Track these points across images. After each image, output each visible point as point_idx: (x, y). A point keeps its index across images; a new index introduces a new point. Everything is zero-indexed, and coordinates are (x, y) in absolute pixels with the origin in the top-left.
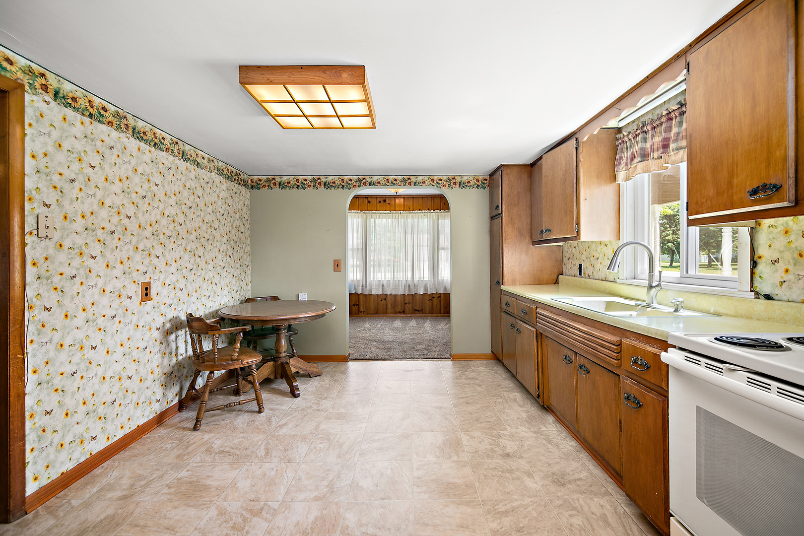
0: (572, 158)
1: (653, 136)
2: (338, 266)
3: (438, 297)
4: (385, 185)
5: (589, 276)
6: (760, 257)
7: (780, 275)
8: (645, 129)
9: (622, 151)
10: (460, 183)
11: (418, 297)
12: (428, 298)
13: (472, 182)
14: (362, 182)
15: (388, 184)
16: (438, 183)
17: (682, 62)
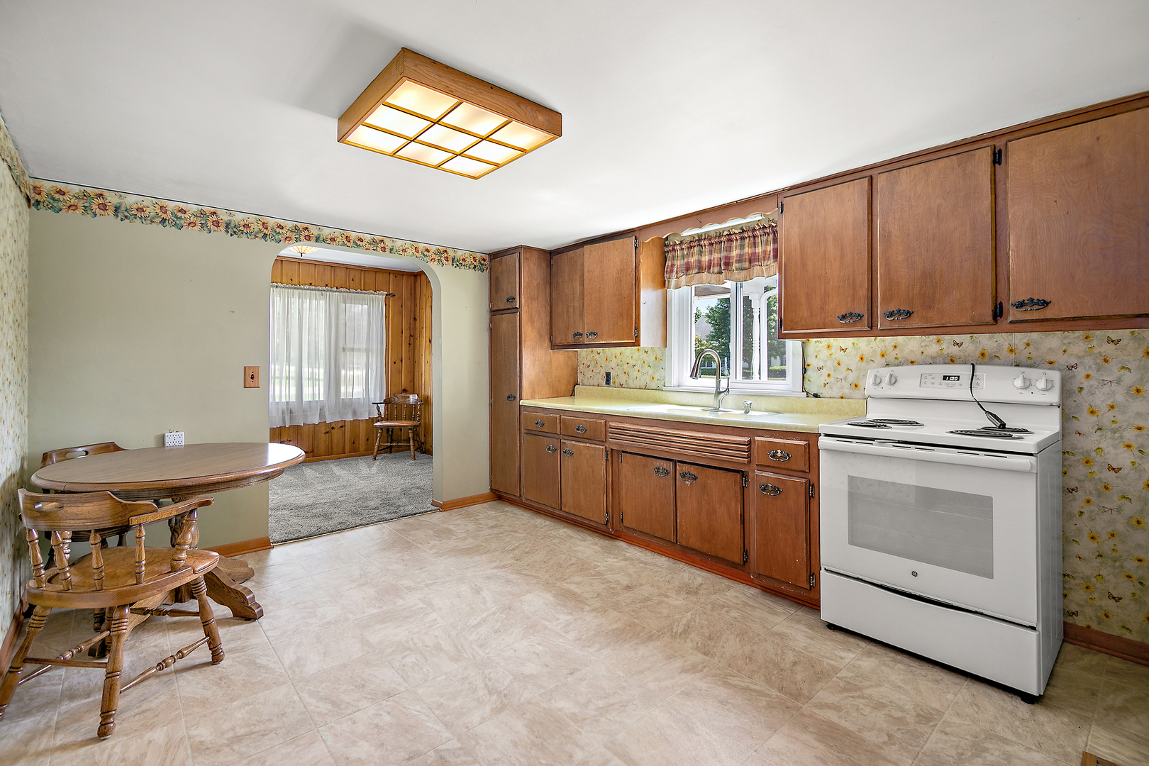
0: (631, 257)
1: (711, 252)
2: (252, 377)
3: (342, 427)
4: (344, 244)
5: (622, 385)
6: (809, 365)
7: (823, 379)
8: (702, 243)
9: (673, 258)
10: (453, 259)
11: (306, 430)
12: (323, 430)
13: (469, 261)
14: (302, 233)
15: (348, 244)
16: (424, 255)
17: (773, 202)
